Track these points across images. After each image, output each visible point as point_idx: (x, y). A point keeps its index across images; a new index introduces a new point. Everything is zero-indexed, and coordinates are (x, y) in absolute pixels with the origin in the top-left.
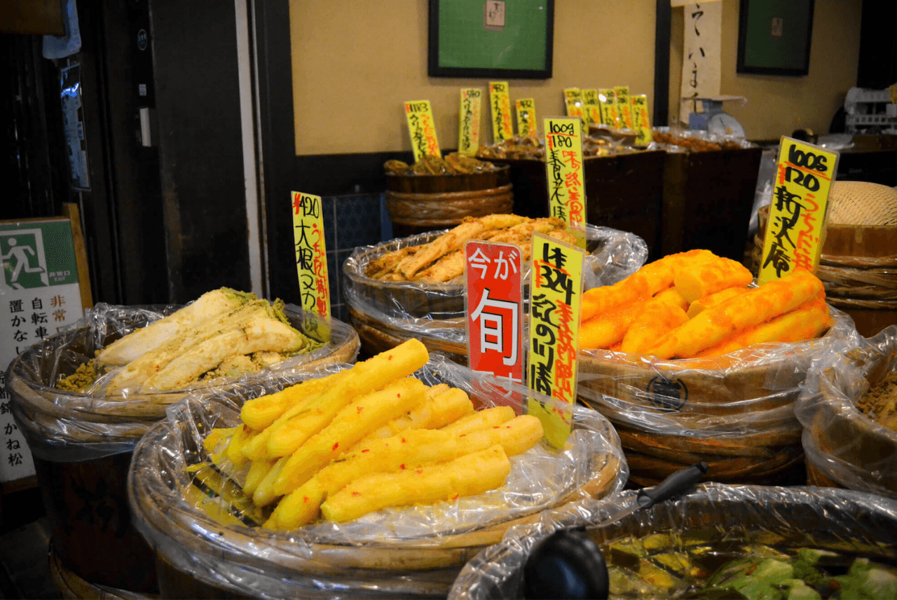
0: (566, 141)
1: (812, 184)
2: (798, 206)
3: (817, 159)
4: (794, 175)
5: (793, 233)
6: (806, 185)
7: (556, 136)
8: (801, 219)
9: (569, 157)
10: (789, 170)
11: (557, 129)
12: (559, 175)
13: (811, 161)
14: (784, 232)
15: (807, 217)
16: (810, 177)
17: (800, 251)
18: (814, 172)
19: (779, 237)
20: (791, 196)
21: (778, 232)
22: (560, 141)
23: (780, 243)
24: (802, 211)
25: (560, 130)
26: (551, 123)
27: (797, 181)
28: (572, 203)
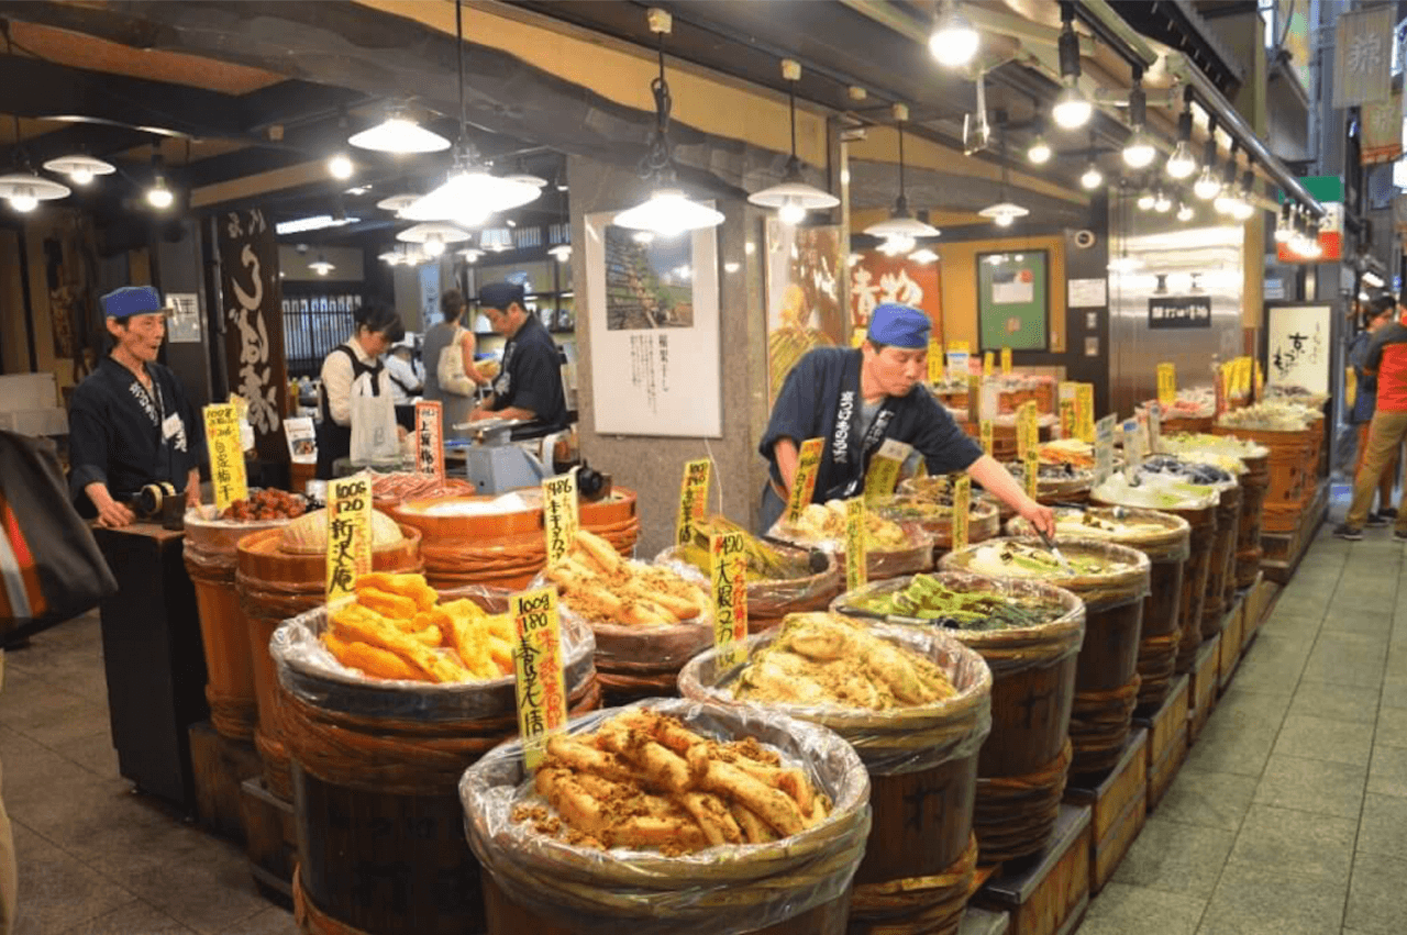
0: (539, 619)
1: (358, 505)
2: (351, 527)
3: (358, 486)
4: (344, 506)
5: (350, 551)
6: (354, 508)
7: (527, 616)
8: (354, 536)
9: (544, 639)
10: (338, 506)
11: (528, 607)
12: (531, 668)
13: (354, 489)
14: (343, 553)
15: (359, 532)
16: (355, 501)
17: (357, 560)
18: (359, 496)
19: (339, 561)
20: (343, 523)
21: (337, 556)
22: (533, 622)
23: (341, 564)
24: (354, 529)
25: (533, 606)
26: (521, 601)
27: (347, 509)
28: (549, 700)
